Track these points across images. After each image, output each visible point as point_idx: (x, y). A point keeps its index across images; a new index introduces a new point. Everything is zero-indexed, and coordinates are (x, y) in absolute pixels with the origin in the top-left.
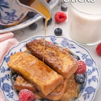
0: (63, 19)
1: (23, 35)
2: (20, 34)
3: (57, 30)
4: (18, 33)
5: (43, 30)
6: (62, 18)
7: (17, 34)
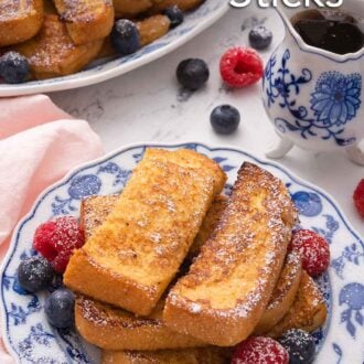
0: (251, 74)
1: (99, 116)
2: (85, 114)
3: (219, 112)
4: (81, 109)
5: (173, 107)
6: (246, 72)
7: (77, 110)
